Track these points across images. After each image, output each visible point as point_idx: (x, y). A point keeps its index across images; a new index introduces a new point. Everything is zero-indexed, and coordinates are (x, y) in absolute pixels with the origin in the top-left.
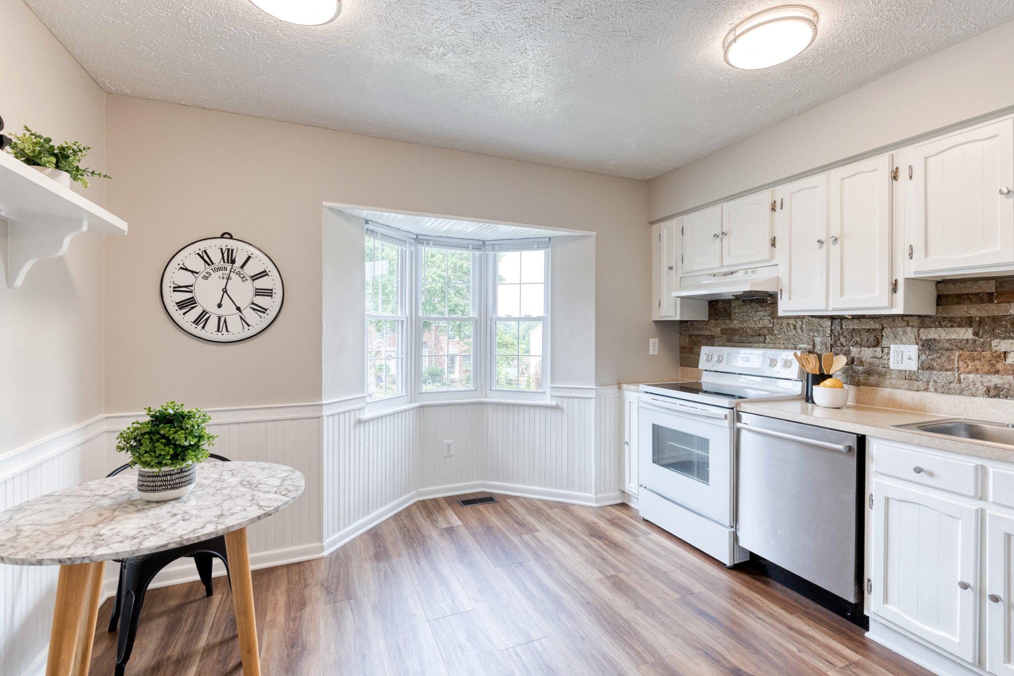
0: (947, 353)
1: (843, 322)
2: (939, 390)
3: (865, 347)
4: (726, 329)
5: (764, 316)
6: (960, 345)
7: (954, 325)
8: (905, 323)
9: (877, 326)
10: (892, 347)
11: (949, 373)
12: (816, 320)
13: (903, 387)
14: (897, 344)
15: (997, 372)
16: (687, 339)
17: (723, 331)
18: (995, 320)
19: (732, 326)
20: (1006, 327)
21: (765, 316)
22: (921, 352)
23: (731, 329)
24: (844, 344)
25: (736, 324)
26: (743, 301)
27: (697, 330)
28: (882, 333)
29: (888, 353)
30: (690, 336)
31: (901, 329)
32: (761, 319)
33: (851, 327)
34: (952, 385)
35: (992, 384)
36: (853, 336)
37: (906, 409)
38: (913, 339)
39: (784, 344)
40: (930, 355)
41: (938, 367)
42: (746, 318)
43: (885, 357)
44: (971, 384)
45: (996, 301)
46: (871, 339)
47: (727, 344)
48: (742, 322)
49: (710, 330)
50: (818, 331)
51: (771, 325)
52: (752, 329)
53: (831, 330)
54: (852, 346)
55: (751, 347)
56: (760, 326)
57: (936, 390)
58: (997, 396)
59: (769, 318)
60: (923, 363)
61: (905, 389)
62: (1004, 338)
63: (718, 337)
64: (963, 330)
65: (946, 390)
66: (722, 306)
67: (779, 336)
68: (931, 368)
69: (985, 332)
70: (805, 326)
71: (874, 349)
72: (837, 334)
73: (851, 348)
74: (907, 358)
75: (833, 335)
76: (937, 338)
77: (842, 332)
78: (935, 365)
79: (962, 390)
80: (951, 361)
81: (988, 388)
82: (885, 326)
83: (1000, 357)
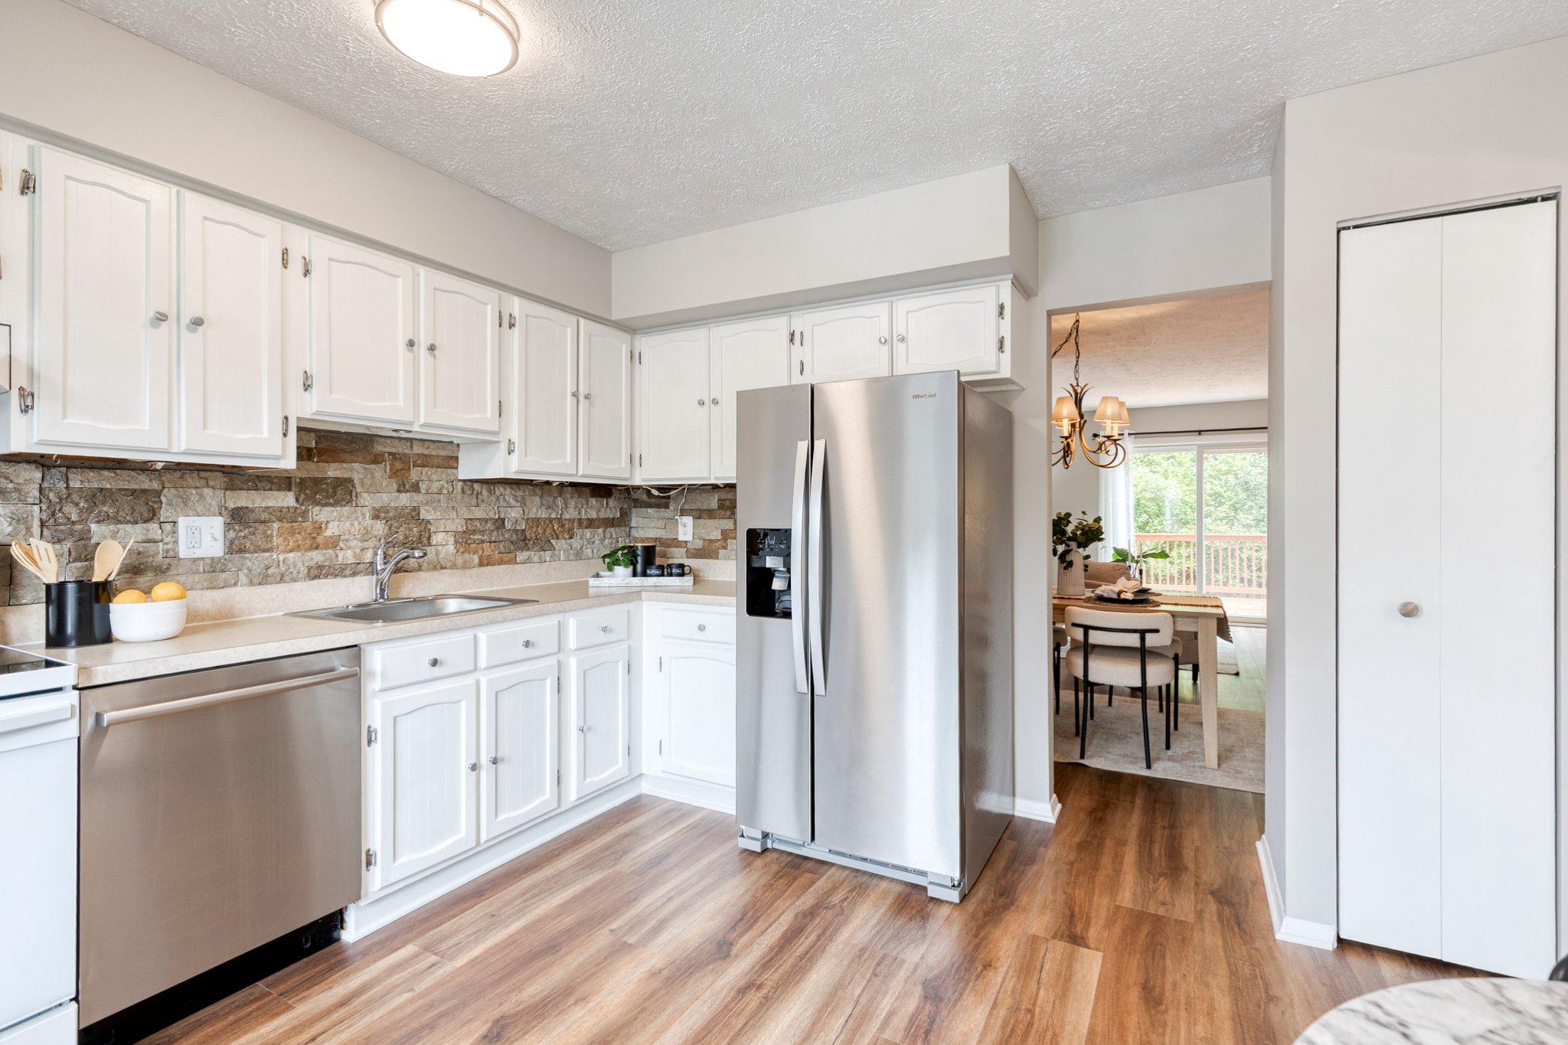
0: (261, 527)
1: (71, 476)
2: (255, 581)
3: (128, 522)
6: (282, 515)
8: (203, 482)
9: (155, 485)
10: (183, 522)
11: (267, 554)
13: (199, 586)
14: (187, 516)
15: (317, 548)
18: (317, 482)
20: (327, 492)
22: (228, 526)
24: (74, 518)
28: (159, 497)
29: (174, 532)
31: (194, 491)
33: (96, 485)
34: (270, 571)
35: (312, 563)
36: (95, 503)
37: (203, 620)
38: (215, 508)
40: (240, 531)
41: (252, 548)
43: (168, 540)
44: (292, 566)
45: (315, 460)
46: (143, 509)
53: (41, 490)
54: (98, 522)
57: (251, 583)
58: (317, 577)
60: (232, 543)
61: (201, 589)
62: (324, 505)
64: (281, 494)
65: (264, 579)
68: (242, 550)
69: (307, 498)
71: (145, 525)
72: (55, 500)
73: (94, 527)
74: (207, 538)
75: (44, 500)
76: (251, 506)
77: (69, 495)
78: (248, 545)
79: (282, 576)
80: (268, 538)
81: (310, 569)
82: (166, 485)
83: (319, 528)
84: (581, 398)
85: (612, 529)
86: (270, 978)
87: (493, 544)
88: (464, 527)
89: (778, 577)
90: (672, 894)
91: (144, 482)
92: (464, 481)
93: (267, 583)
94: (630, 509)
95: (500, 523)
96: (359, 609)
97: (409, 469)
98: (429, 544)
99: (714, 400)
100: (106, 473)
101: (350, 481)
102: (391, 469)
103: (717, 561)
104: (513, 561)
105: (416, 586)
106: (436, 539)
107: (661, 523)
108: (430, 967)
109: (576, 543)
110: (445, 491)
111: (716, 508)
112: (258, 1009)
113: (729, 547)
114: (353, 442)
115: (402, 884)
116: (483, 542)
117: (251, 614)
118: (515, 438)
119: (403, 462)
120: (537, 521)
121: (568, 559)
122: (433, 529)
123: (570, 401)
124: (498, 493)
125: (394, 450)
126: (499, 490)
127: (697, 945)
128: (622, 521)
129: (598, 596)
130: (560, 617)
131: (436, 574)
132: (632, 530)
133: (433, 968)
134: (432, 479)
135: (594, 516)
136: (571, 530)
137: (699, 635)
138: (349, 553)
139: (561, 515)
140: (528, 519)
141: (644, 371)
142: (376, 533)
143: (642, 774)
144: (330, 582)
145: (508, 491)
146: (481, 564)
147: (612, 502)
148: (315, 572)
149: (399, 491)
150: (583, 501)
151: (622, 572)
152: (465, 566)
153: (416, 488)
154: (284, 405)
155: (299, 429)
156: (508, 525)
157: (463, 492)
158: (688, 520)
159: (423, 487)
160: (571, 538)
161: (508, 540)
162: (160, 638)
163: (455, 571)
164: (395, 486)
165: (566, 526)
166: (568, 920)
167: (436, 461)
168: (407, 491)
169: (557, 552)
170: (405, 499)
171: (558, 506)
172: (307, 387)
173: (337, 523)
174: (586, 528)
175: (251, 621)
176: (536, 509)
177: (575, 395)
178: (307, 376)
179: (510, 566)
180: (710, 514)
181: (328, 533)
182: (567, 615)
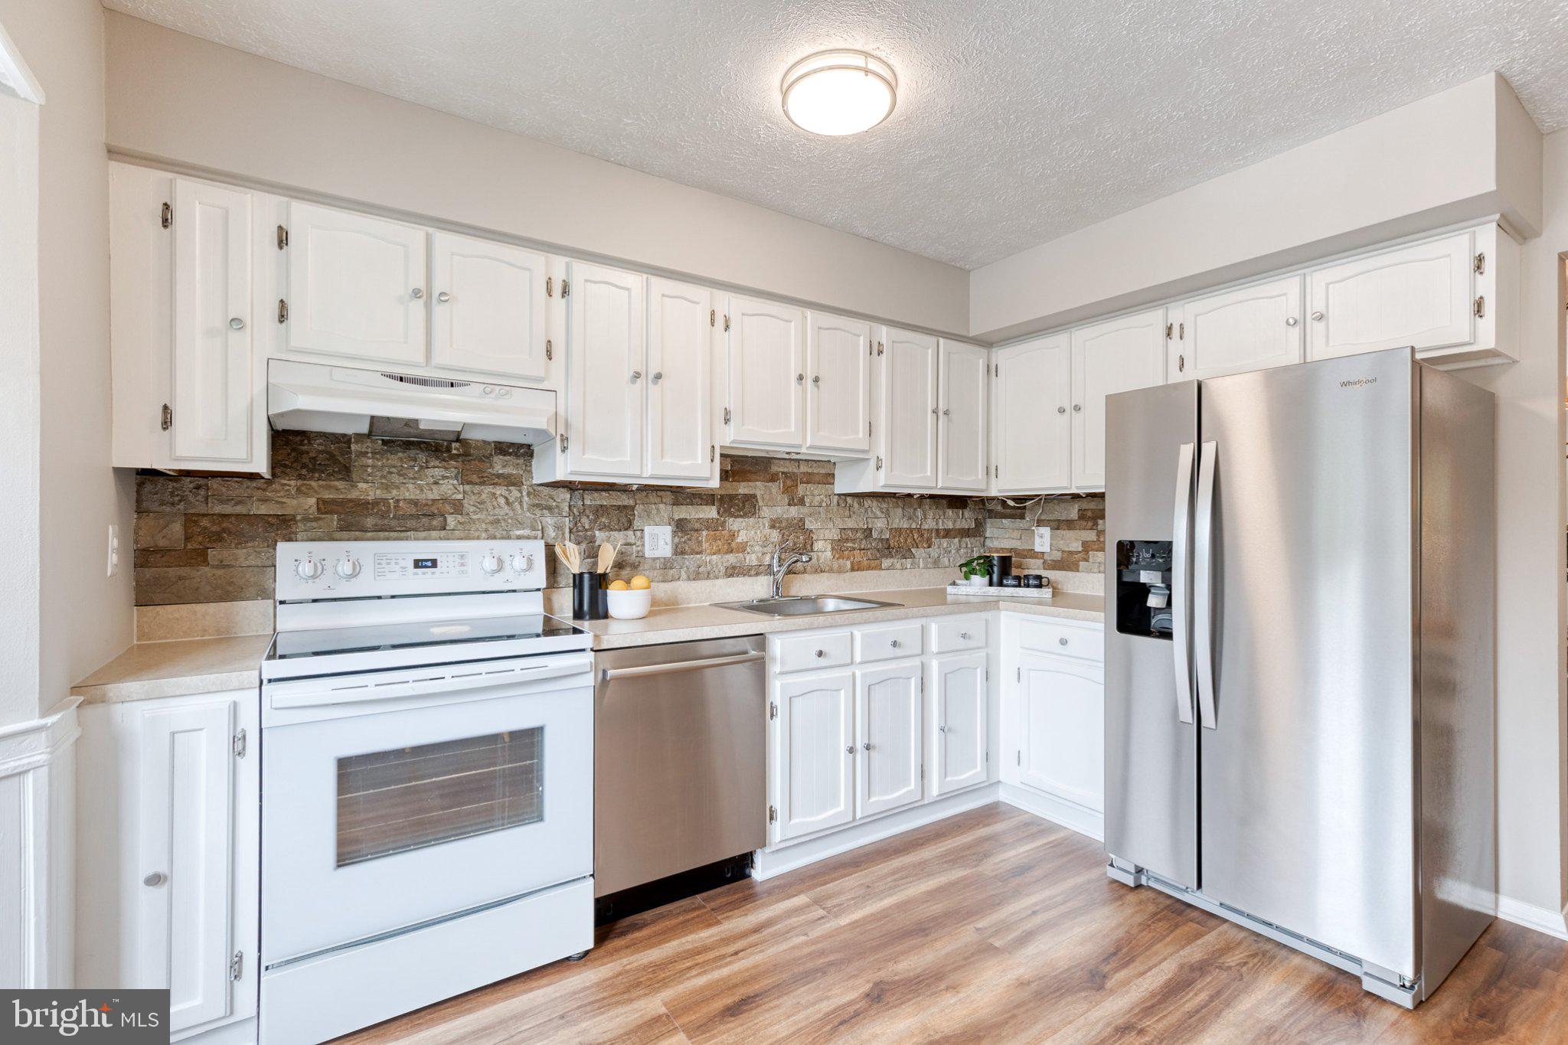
0: (695, 534)
1: (585, 496)
2: (691, 577)
3: (616, 530)
4: (333, 502)
5: (444, 478)
6: (709, 525)
7: (704, 502)
8: (659, 499)
9: (631, 502)
10: (647, 529)
11: (698, 556)
12: (547, 490)
13: (657, 579)
14: (650, 525)
15: (731, 552)
16: (177, 528)
17: (326, 507)
18: (732, 497)
19: (354, 495)
20: (739, 506)
21: (447, 478)
22: (674, 533)
23: (351, 501)
24: (587, 527)
25: (365, 490)
26: (384, 442)
27: (222, 502)
28: (634, 511)
29: (642, 537)
30: (190, 520)
31: (654, 507)
32: (436, 483)
33: (598, 503)
34: (701, 570)
35: (728, 564)
36: (598, 516)
37: (659, 606)
38: (666, 520)
39: (486, 530)
40: (682, 537)
41: (689, 551)
42: (395, 479)
43: (638, 543)
44: (715, 566)
45: (731, 480)
46: (624, 520)
47: (338, 535)
48: (387, 488)
49: (277, 502)
50: (549, 508)
51: (460, 496)
52: (415, 503)
53: (570, 506)
54: (600, 530)
55: (407, 539)
56: (431, 497)
57: (689, 579)
58: (731, 575)
59: (455, 482)
60: (677, 546)
61: (659, 582)
62: (736, 517)
63: (306, 519)
64: (708, 508)
65: (697, 576)
66: (321, 448)
67: (474, 517)
68: (683, 553)
69: (725, 512)
70: (526, 498)
71: (626, 532)
72: (577, 514)
73: (597, 533)
74: (661, 543)
75: (571, 514)
76: (688, 517)
77: (584, 510)
78: (687, 548)
79: (709, 573)
80: (700, 543)
81: (727, 568)
82: (638, 502)
83: (733, 536)
84: (941, 414)
85: (968, 539)
86: (705, 894)
87: (862, 552)
88: (840, 536)
89: (1154, 593)
90: (1038, 908)
91: (625, 500)
92: (839, 495)
93: (699, 579)
94: (985, 519)
95: (868, 533)
96: (761, 603)
97: (797, 485)
98: (812, 551)
99: (1076, 406)
100: (604, 493)
101: (754, 496)
102: (784, 487)
103: (1078, 573)
104: (879, 568)
105: (805, 586)
106: (818, 545)
107: (1016, 534)
108: (819, 919)
109: (934, 552)
110: (824, 504)
111: (1077, 518)
112: (698, 916)
113: (1091, 560)
114: (756, 464)
115: (796, 842)
116: (854, 549)
117: (688, 603)
118: (882, 456)
119: (793, 481)
120: (899, 531)
121: (926, 567)
122: (815, 538)
123: (930, 416)
124: (866, 505)
125: (786, 470)
126: (868, 502)
127: (1066, 967)
128: (977, 531)
129: (957, 603)
130: (923, 621)
131: (817, 576)
132: (987, 540)
133: (823, 921)
134: (813, 493)
135: (951, 526)
136: (929, 540)
137: (1060, 649)
138: (754, 557)
139: (920, 525)
140: (891, 529)
141: (1000, 384)
142: (773, 540)
143: (999, 782)
144: (741, 579)
145: (875, 503)
146: (853, 570)
147: (967, 513)
148: (730, 571)
149: (789, 505)
150: (941, 513)
151: (979, 581)
152: (840, 571)
153: (802, 502)
154: (711, 439)
155: (722, 455)
156: (875, 535)
157: (838, 504)
158: (1045, 531)
159: (807, 500)
160: (929, 547)
161: (875, 548)
162: (635, 617)
163: (833, 574)
164: (787, 500)
165: (925, 536)
166: (936, 908)
167: (817, 478)
168: (795, 505)
169: (917, 560)
170: (794, 512)
171: (918, 518)
172: (727, 421)
173: (745, 532)
174: (943, 537)
175: (688, 608)
176: (899, 520)
177: (935, 412)
178: (727, 412)
179: (877, 572)
180: (1069, 524)
181: (739, 540)
182: (929, 619)
